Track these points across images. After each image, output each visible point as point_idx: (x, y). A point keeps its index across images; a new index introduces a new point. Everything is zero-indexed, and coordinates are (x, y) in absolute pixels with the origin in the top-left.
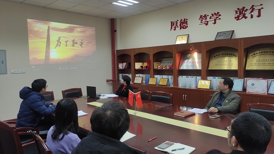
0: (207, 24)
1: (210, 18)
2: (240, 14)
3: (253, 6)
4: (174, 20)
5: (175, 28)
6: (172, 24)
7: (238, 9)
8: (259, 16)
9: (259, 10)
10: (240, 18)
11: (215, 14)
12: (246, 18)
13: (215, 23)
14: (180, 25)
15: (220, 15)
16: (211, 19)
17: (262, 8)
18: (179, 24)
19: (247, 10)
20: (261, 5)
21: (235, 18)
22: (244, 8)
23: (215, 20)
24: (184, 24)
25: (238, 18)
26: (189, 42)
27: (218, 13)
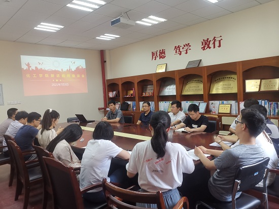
0: (180, 54)
1: (183, 48)
2: (205, 44)
3: (215, 37)
4: (154, 51)
5: (155, 57)
6: (153, 54)
7: (204, 40)
8: (220, 46)
9: (220, 41)
10: (206, 48)
11: (186, 45)
12: (210, 48)
13: (186, 53)
14: (160, 55)
15: (190, 46)
16: (183, 50)
17: (222, 39)
18: (158, 54)
19: (210, 41)
20: (221, 36)
21: (202, 48)
22: (208, 39)
23: (187, 50)
24: (162, 54)
25: (204, 48)
26: (168, 71)
27: (189, 44)
